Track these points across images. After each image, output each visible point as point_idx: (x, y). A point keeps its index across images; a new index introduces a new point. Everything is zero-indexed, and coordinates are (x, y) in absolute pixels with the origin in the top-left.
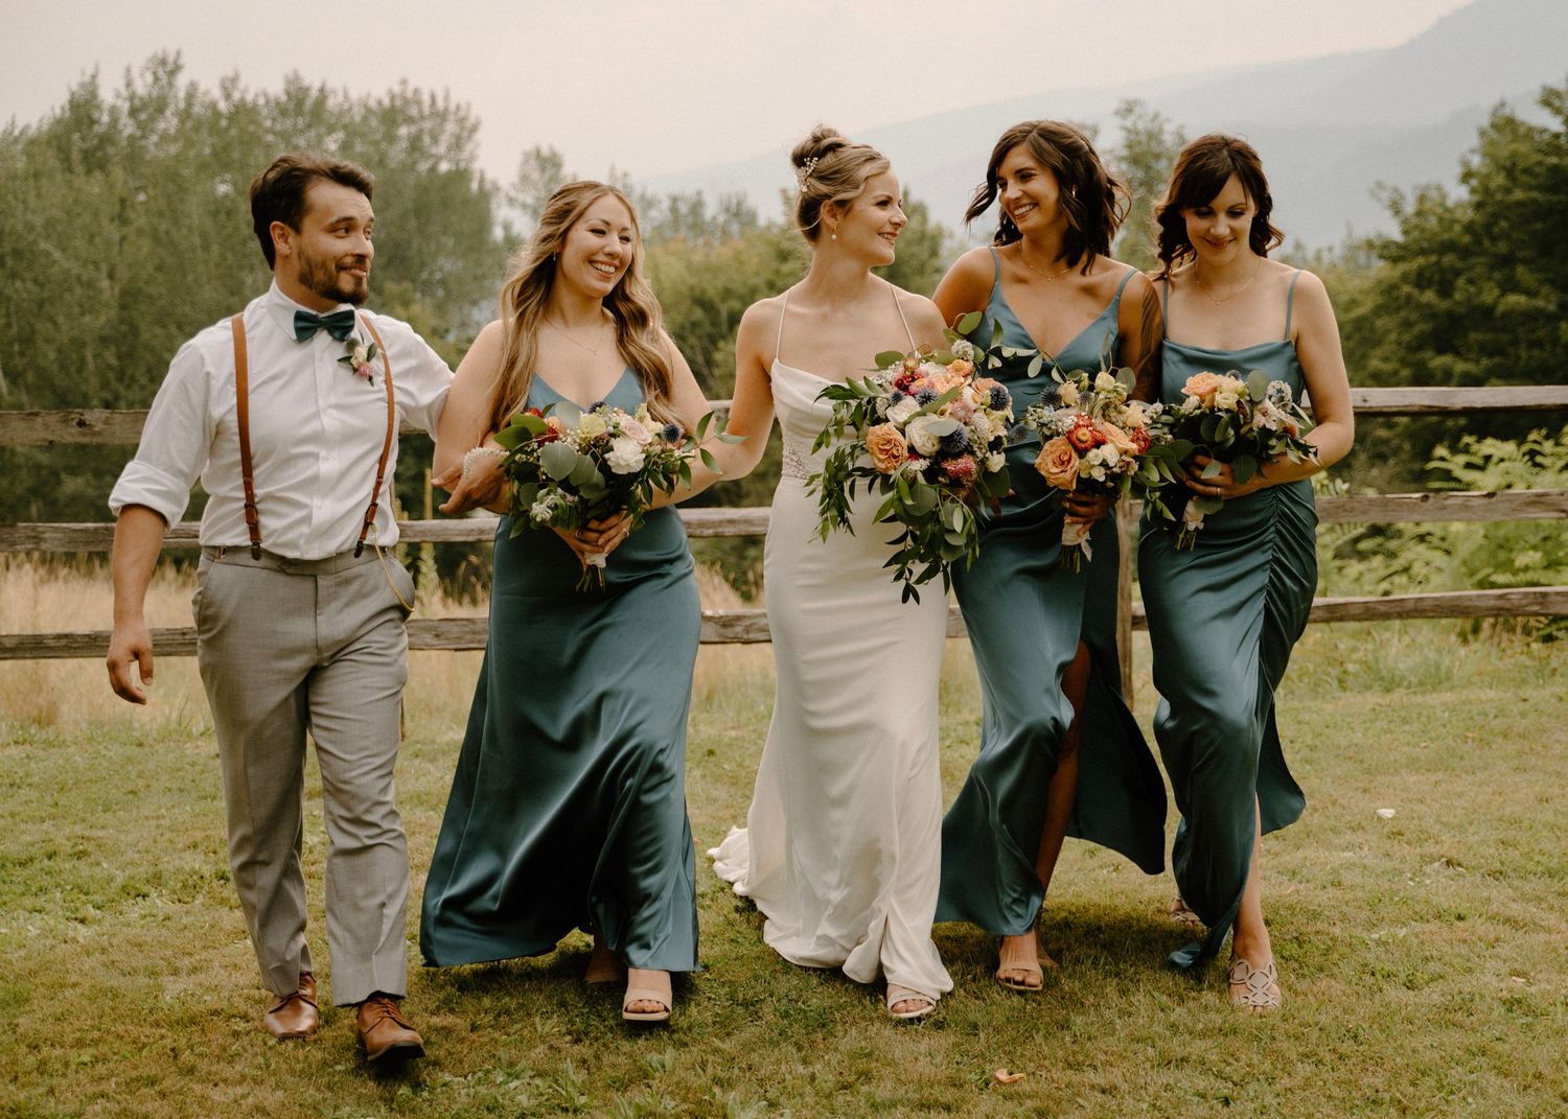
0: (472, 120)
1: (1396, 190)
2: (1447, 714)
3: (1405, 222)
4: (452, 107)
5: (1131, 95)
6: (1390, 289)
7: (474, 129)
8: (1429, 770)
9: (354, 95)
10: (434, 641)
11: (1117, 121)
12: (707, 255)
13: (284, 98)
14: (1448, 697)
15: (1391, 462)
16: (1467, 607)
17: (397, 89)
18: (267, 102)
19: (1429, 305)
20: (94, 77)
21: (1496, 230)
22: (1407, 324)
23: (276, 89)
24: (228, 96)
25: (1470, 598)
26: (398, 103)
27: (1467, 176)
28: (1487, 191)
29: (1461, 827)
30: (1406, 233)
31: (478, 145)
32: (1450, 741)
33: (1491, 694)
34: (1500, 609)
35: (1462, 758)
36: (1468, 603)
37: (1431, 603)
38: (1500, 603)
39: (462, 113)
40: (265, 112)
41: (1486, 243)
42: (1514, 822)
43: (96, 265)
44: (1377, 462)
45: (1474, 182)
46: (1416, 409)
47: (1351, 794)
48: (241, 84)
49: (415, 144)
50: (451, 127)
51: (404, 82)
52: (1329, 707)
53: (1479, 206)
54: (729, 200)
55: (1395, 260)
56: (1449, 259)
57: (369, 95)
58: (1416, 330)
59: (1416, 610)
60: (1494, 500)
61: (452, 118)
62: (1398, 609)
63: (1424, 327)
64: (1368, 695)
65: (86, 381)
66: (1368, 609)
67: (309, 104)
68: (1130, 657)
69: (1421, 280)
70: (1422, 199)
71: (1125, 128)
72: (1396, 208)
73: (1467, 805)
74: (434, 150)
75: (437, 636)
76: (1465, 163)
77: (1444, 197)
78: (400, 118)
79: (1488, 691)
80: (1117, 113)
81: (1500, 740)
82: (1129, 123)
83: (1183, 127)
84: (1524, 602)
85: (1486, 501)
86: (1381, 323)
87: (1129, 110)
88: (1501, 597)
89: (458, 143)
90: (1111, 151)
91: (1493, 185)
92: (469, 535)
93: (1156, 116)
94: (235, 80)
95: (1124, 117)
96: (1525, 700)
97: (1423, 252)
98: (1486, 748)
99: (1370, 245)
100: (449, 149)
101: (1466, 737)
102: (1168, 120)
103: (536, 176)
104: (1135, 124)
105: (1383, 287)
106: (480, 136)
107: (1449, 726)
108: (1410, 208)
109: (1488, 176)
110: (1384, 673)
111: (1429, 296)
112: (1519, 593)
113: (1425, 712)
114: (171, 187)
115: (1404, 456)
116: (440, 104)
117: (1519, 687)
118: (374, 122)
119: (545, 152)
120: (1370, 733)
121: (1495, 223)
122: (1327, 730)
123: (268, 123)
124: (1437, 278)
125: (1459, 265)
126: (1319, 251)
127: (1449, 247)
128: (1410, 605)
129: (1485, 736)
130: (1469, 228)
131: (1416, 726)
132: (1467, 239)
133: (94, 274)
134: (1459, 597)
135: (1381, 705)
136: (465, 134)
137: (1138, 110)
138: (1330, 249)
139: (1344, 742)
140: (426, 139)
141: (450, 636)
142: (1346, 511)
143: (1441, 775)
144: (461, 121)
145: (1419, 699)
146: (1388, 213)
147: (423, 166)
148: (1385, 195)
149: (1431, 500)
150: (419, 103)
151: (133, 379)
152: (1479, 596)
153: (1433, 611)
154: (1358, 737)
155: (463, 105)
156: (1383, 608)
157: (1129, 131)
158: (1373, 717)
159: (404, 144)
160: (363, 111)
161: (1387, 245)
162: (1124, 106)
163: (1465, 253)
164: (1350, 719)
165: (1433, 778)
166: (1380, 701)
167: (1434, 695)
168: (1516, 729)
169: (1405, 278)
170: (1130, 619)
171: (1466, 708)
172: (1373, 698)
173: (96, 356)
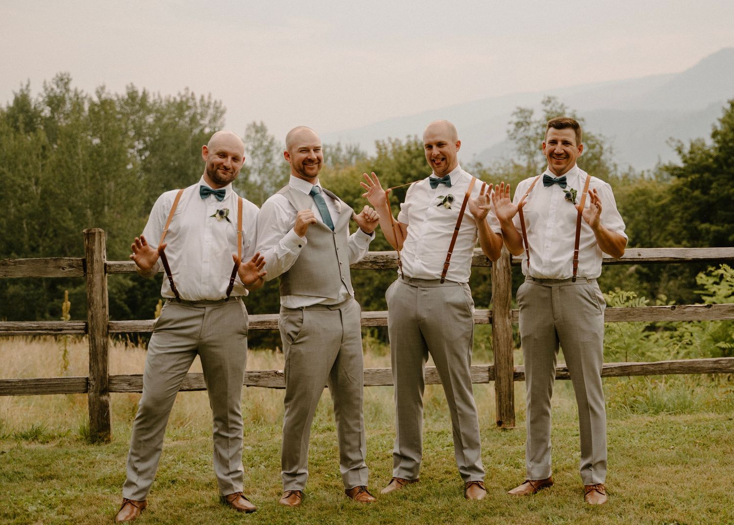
0: (222, 108)
1: (679, 141)
2: (687, 427)
3: (684, 156)
4: (213, 101)
5: (551, 95)
6: (677, 191)
7: (223, 113)
8: (672, 464)
9: (163, 96)
10: (128, 388)
11: (543, 107)
12: (337, 174)
13: (126, 97)
14: (688, 417)
15: (680, 278)
16: (697, 368)
17: (183, 93)
18: (118, 99)
19: (696, 198)
20: (28, 86)
21: (730, 161)
22: (686, 208)
23: (123, 93)
24: (99, 97)
25: (699, 363)
26: (184, 99)
27: (715, 135)
28: (725, 141)
29: (687, 501)
30: (685, 162)
31: (225, 120)
32: (686, 446)
33: (712, 415)
34: (715, 369)
35: (692, 456)
36: (698, 366)
37: (678, 365)
38: (715, 365)
39: (218, 105)
40: (117, 103)
41: (725, 168)
42: (718, 497)
43: (29, 178)
44: (672, 277)
45: (719, 137)
46: (668, 259)
47: (628, 479)
48: (106, 90)
49: (193, 120)
50: (211, 111)
51: (187, 89)
52: (623, 423)
53: (720, 149)
54: (351, 147)
55: (679, 176)
56: (706, 175)
57: (170, 96)
58: (690, 211)
59: (670, 369)
60: (711, 309)
61: (212, 106)
62: (660, 369)
63: (695, 209)
64: (645, 415)
65: (22, 236)
66: (643, 369)
67: (138, 100)
68: (513, 395)
69: (693, 185)
70: (692, 146)
71: (545, 111)
72: (680, 151)
73: (692, 486)
74: (202, 122)
75: (130, 384)
76: (715, 127)
77: (704, 145)
78: (185, 107)
79: (711, 413)
80: (543, 103)
81: (714, 445)
82: (548, 108)
83: (575, 111)
84: (729, 365)
85: (707, 309)
86: (673, 208)
87: (549, 101)
88: (715, 362)
89: (214, 119)
90: (539, 122)
91: (728, 139)
92: (148, 329)
93: (562, 105)
94: (103, 88)
95: (546, 105)
96: (730, 419)
97: (693, 172)
98: (706, 449)
99: (667, 169)
100: (210, 122)
101: (696, 443)
102: (567, 108)
103: (253, 135)
104: (551, 108)
105: (674, 189)
106: (225, 116)
107: (686, 436)
108: (686, 150)
109: (725, 134)
110: (656, 402)
111: (697, 193)
112: (725, 360)
113: (674, 427)
114: (68, 140)
115: (686, 275)
116: (206, 99)
117: (728, 411)
118: (173, 109)
119: (258, 124)
120: (643, 441)
121: (730, 158)
122: (619, 438)
123: (118, 109)
124: (700, 185)
125: (712, 178)
126: (643, 172)
127: (707, 168)
128: (667, 366)
129: (706, 442)
130: (716, 159)
131: (668, 436)
132: (715, 166)
133: (27, 183)
134: (693, 362)
135: (651, 423)
136: (219, 115)
137: (553, 101)
138: (648, 171)
139: (628, 446)
140: (199, 117)
141: (137, 384)
142: (630, 315)
143: (679, 467)
144: (217, 109)
145: (672, 418)
146: (676, 153)
147: (196, 131)
148: (674, 144)
149: (677, 309)
150: (193, 99)
151: (46, 235)
152: (704, 362)
153: (678, 370)
154: (635, 442)
155: (218, 101)
156: (652, 368)
157: (548, 112)
158: (646, 430)
159: (187, 119)
160: (167, 103)
161: (676, 168)
162: (546, 99)
163: (714, 173)
164: (632, 431)
165: (675, 469)
166: (652, 420)
167: (681, 416)
168: (724, 438)
169: (684, 185)
170: (513, 374)
171: (698, 424)
172: (647, 418)
173: (27, 224)
